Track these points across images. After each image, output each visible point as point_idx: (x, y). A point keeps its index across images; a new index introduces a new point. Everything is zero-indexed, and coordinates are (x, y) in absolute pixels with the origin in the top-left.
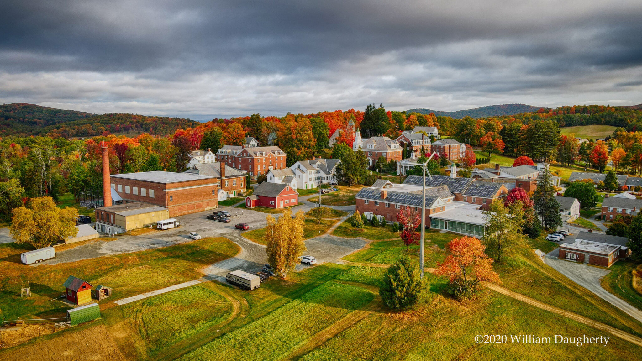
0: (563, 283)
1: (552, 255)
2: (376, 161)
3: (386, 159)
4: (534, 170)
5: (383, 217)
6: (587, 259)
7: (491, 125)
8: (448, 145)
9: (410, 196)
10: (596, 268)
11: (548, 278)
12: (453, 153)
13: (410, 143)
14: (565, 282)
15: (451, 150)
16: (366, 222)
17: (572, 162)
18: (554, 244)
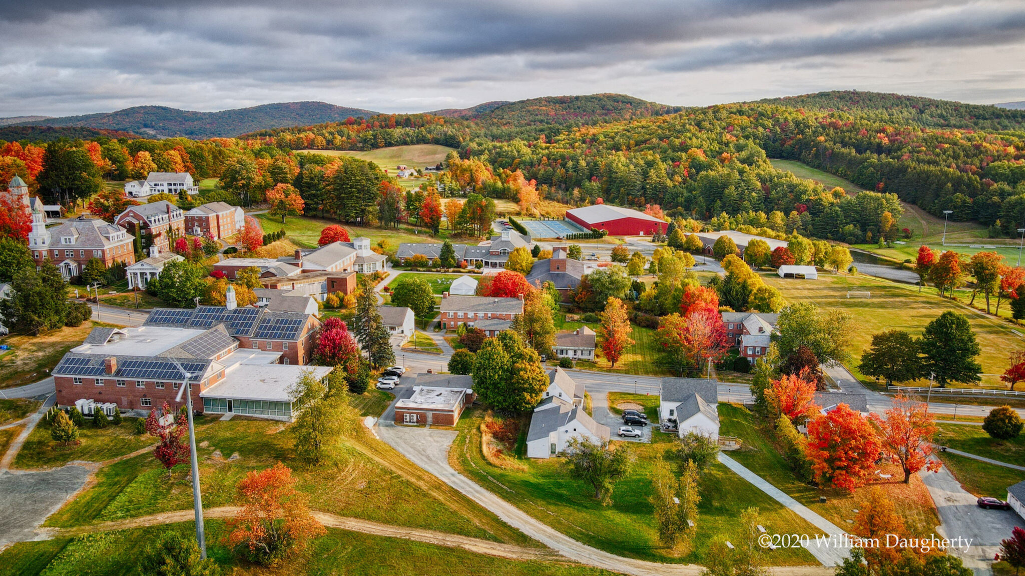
0: (404, 475)
1: (386, 418)
2: (84, 267)
3: (103, 261)
4: (349, 249)
5: (112, 406)
6: (430, 419)
7: (279, 168)
8: (215, 214)
9: (161, 364)
10: (441, 431)
11: (385, 471)
12: (224, 226)
13: (145, 223)
14: (408, 473)
15: (221, 221)
16: (80, 421)
17: (399, 221)
18: (387, 395)
